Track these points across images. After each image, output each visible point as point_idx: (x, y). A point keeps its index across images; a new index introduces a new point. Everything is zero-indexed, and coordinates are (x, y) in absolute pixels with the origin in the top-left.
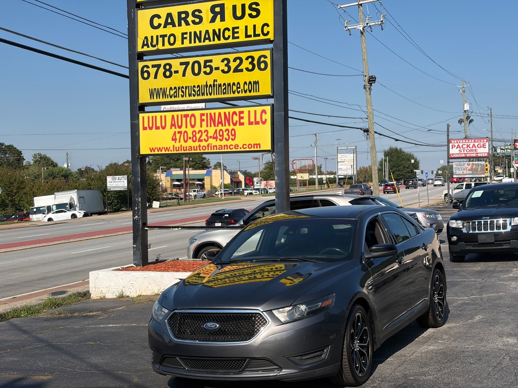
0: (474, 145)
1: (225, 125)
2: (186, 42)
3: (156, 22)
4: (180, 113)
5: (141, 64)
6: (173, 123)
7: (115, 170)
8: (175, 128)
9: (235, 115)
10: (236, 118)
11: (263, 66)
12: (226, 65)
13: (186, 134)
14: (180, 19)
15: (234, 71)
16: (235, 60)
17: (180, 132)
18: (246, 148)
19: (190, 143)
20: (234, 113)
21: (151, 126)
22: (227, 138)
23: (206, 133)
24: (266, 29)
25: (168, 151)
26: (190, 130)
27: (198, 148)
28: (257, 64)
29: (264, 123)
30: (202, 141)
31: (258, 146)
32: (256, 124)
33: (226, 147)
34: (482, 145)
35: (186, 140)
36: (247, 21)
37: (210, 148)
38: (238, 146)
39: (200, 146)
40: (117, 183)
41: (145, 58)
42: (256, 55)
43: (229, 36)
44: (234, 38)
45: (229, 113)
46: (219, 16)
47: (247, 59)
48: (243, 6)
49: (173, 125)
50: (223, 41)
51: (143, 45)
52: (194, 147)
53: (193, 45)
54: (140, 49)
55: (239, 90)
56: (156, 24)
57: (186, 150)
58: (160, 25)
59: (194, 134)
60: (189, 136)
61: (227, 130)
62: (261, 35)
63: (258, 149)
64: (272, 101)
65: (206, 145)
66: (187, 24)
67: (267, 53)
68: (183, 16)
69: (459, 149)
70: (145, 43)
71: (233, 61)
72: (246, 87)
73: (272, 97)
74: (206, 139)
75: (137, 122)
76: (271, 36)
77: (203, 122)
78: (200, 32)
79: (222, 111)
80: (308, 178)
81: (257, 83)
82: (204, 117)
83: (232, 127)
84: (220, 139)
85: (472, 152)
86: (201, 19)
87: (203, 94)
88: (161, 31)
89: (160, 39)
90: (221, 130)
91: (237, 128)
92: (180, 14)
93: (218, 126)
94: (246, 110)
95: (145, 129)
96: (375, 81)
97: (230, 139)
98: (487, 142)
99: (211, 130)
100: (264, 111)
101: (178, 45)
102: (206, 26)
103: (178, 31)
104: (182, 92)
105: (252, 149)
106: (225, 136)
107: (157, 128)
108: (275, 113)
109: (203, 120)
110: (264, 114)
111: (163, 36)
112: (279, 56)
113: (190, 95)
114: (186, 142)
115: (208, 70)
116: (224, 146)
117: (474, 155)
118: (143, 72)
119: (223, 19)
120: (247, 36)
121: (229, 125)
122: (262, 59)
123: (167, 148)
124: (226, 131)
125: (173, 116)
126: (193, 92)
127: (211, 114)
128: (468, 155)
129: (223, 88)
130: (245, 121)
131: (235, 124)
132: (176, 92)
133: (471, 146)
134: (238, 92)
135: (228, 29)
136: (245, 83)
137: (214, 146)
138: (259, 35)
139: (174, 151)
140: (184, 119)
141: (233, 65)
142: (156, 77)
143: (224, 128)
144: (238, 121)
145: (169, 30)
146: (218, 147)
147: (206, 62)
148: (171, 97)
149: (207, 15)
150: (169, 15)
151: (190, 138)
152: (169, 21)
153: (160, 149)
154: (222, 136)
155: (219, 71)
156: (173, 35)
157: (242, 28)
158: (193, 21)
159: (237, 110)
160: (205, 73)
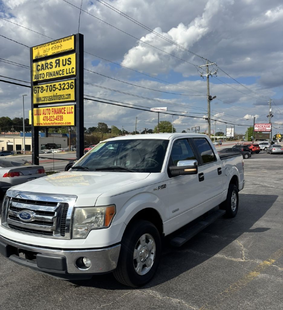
1: (60, 114)
2: (48, 76)
4: (45, 108)
5: (34, 87)
8: (44, 115)
9: (63, 109)
10: (63, 111)
11: (72, 87)
13: (47, 117)
14: (46, 67)
15: (63, 90)
16: (63, 85)
17: (45, 117)
18: (66, 124)
19: (49, 122)
21: (37, 114)
24: (73, 70)
25: (42, 125)
28: (70, 87)
29: (72, 113)
30: (52, 121)
31: (70, 123)
32: (69, 113)
36: (67, 67)
38: (64, 123)
39: (51, 123)
42: (70, 82)
43: (61, 74)
44: (63, 74)
45: (61, 108)
47: (67, 84)
48: (66, 59)
49: (43, 113)
50: (59, 76)
51: (35, 78)
53: (50, 78)
54: (34, 81)
56: (38, 69)
57: (47, 125)
58: (40, 69)
59: (50, 117)
61: (60, 116)
63: (70, 125)
64: (75, 103)
65: (54, 123)
66: (48, 69)
67: (73, 81)
68: (47, 65)
74: (54, 120)
75: (33, 112)
76: (74, 73)
77: (53, 112)
78: (52, 72)
79: (58, 107)
81: (70, 95)
82: (53, 110)
84: (58, 120)
85: (264, 129)
86: (52, 66)
87: (53, 100)
88: (40, 72)
89: (40, 76)
90: (58, 116)
91: (63, 115)
93: (57, 114)
94: (66, 107)
95: (35, 115)
99: (55, 116)
100: (72, 108)
101: (45, 78)
102: (54, 70)
103: (45, 72)
104: (46, 99)
105: (68, 125)
106: (60, 119)
107: (39, 115)
108: (76, 109)
111: (41, 74)
112: (78, 82)
113: (49, 100)
114: (47, 121)
115: (54, 89)
116: (59, 123)
118: (35, 90)
119: (59, 66)
120: (67, 73)
122: (72, 84)
125: (43, 110)
127: (55, 109)
128: (262, 130)
129: (59, 97)
130: (66, 112)
131: (63, 113)
132: (44, 99)
134: (64, 99)
135: (60, 70)
136: (66, 95)
138: (71, 73)
139: (44, 125)
141: (62, 86)
142: (38, 92)
146: (57, 124)
147: (54, 85)
148: (43, 101)
149: (54, 64)
151: (49, 119)
152: (43, 67)
153: (39, 124)
154: (58, 118)
155: (58, 89)
156: (43, 74)
157: (65, 70)
158: (50, 67)
159: (63, 107)
160: (53, 90)
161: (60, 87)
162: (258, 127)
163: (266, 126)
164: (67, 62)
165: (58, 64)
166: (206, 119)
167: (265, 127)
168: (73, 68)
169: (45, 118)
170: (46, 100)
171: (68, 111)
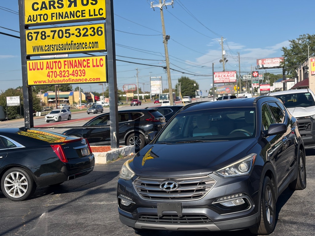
0: (228, 75)
1: (79, 67)
2: (54, 18)
3: (36, 6)
4: (51, 60)
5: (27, 32)
6: (48, 66)
7: (12, 93)
8: (49, 69)
9: (84, 62)
11: (100, 33)
12: (78, 32)
13: (55, 73)
14: (50, 5)
15: (83, 36)
16: (83, 29)
17: (52, 72)
18: (91, 81)
19: (58, 78)
20: (84, 60)
21: (34, 68)
22: (80, 75)
23: (68, 72)
24: (101, 12)
25: (45, 83)
27: (63, 81)
28: (96, 32)
29: (102, 66)
30: (65, 77)
31: (99, 79)
32: (97, 67)
33: (80, 80)
34: (232, 75)
35: (56, 76)
36: (90, 7)
37: (70, 81)
38: (87, 80)
39: (64, 80)
40: (14, 101)
41: (29, 28)
42: (96, 26)
43: (80, 16)
44: (82, 16)
45: (81, 60)
46: (73, 4)
47: (91, 29)
49: (47, 68)
50: (76, 18)
51: (28, 20)
52: (61, 80)
53: (58, 20)
54: (26, 23)
55: (86, 47)
56: (35, 8)
57: (56, 82)
58: (38, 9)
59: (61, 72)
60: (58, 74)
62: (98, 15)
63: (99, 81)
65: (68, 79)
66: (54, 8)
67: (102, 26)
68: (52, 3)
69: (219, 78)
70: (30, 19)
71: (83, 30)
72: (91, 45)
73: (106, 51)
74: (68, 76)
75: (25, 66)
76: (104, 16)
77: (66, 66)
78: (62, 13)
79: (77, 59)
80: (133, 96)
81: (97, 43)
82: (66, 63)
83: (83, 68)
84: (76, 76)
85: (227, 79)
86: (63, 5)
87: (65, 49)
88: (39, 12)
89: (39, 17)
90: (76, 70)
91: (86, 69)
92: (50, 2)
93: (74, 68)
94: (91, 58)
95: (30, 70)
96: (169, 38)
97: (82, 76)
98: (235, 73)
99: (71, 70)
100: (101, 59)
101: (49, 20)
102: (66, 9)
103: (49, 12)
105: (95, 81)
106: (79, 74)
107: (38, 69)
108: (108, 60)
109: (66, 65)
110: (101, 61)
111: (40, 15)
112: (109, 27)
113: (57, 50)
115: (68, 35)
116: (79, 80)
117: (228, 81)
118: (28, 36)
119: (75, 5)
120: (90, 15)
121: (81, 67)
122: (100, 29)
123: (44, 81)
124: (79, 71)
125: (47, 63)
126: (59, 48)
127: (70, 61)
128: (225, 81)
129: (77, 45)
130: (91, 65)
131: (84, 67)
132: (49, 48)
133: (226, 76)
134: (86, 48)
135: (79, 12)
136: (90, 43)
137: (72, 80)
138: (97, 15)
139: (48, 83)
140: (54, 64)
141: (82, 32)
142: (36, 39)
143: (78, 69)
144: (86, 64)
145: (44, 11)
146: (75, 80)
147: (66, 30)
148: (46, 51)
149: (66, 3)
150: (44, 3)
151: (58, 75)
152: (44, 6)
153: (40, 82)
154: (77, 74)
155: (75, 36)
156: (46, 14)
157: (87, 11)
158: (58, 7)
159: (86, 59)
160: (66, 37)
161: (79, 32)
164: (90, 1)
165: (73, 2)
166: (165, 68)
168: (102, 9)
170: (52, 49)
171: (95, 64)
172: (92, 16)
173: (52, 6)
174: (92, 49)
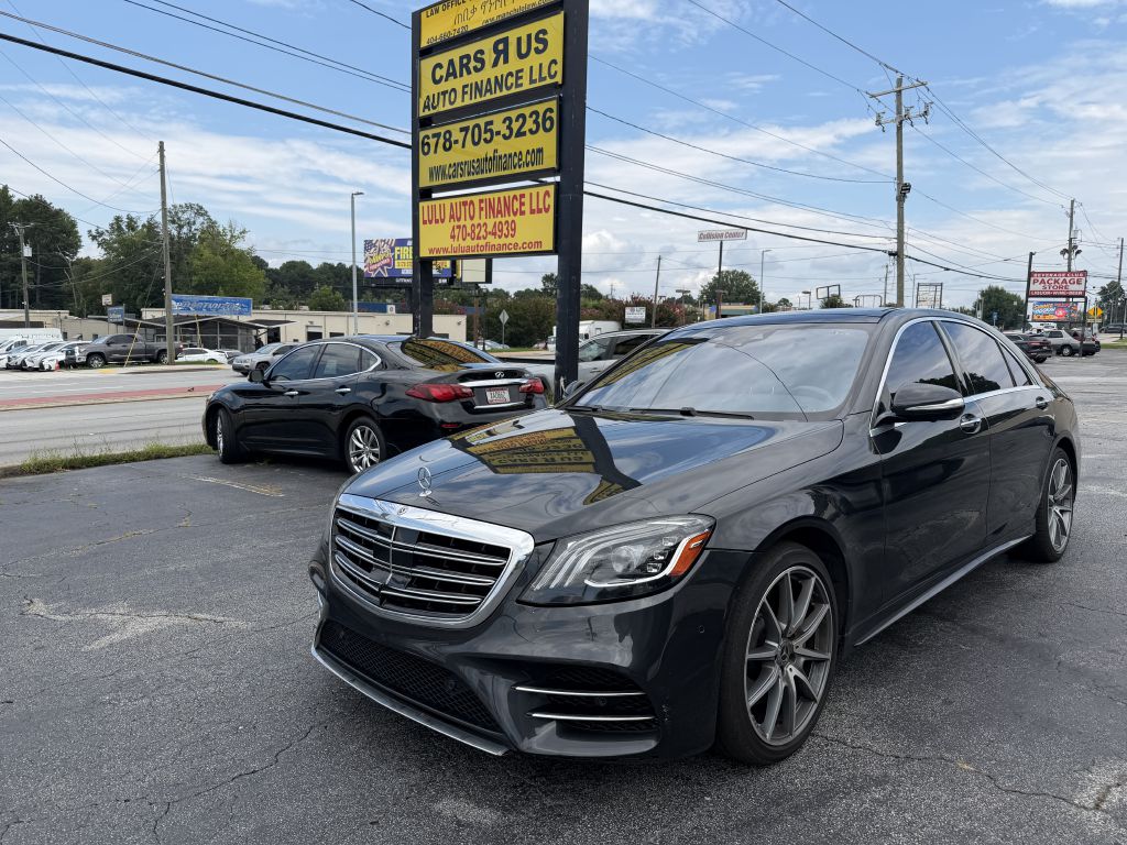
1: (505, 216)
2: (467, 97)
3: (440, 73)
4: (458, 200)
5: (422, 134)
6: (452, 214)
8: (454, 221)
9: (515, 201)
10: (516, 205)
11: (548, 124)
12: (507, 128)
13: (464, 229)
14: (462, 66)
15: (517, 136)
16: (517, 120)
17: (459, 227)
19: (469, 242)
20: (515, 197)
21: (430, 218)
22: (507, 234)
23: (485, 227)
25: (447, 252)
26: (468, 223)
27: (476, 248)
28: (541, 124)
29: (547, 210)
30: (480, 238)
31: (539, 244)
32: (537, 212)
33: (504, 247)
35: (464, 237)
36: (534, 60)
37: (488, 248)
38: (517, 245)
39: (477, 246)
41: (426, 125)
42: (541, 108)
43: (512, 85)
44: (518, 86)
45: (509, 197)
46: (502, 56)
47: (531, 116)
48: (529, 36)
49: (452, 217)
50: (505, 92)
51: (425, 107)
52: (472, 247)
53: (474, 101)
54: (422, 114)
55: (520, 163)
56: (437, 78)
57: (464, 251)
58: (442, 77)
59: (473, 228)
60: (468, 232)
61: (507, 222)
62: (548, 77)
63: (539, 249)
64: (558, 179)
65: (484, 244)
66: (469, 73)
67: (553, 105)
68: (465, 61)
69: (1043, 284)
70: (427, 104)
72: (529, 157)
73: (558, 172)
74: (485, 236)
75: (417, 214)
76: (559, 79)
77: (482, 212)
78: (482, 82)
79: (502, 195)
81: (540, 151)
82: (483, 205)
83: (512, 217)
84: (498, 235)
85: (1062, 289)
86: (482, 62)
87: (482, 172)
88: (444, 86)
89: (442, 97)
90: (500, 223)
91: (518, 218)
92: (461, 58)
93: (497, 216)
94: (527, 192)
95: (425, 222)
97: (510, 235)
99: (491, 222)
101: (459, 104)
102: (489, 73)
103: (457, 83)
104: (462, 169)
105: (533, 250)
106: (505, 231)
107: (437, 222)
108: (562, 196)
109: (482, 209)
110: (547, 197)
111: (444, 93)
113: (469, 173)
114: (464, 239)
116: (503, 245)
117: (1063, 293)
118: (423, 145)
119: (506, 61)
120: (532, 81)
121: (509, 215)
122: (548, 114)
123: (445, 248)
124: (505, 224)
125: (451, 204)
126: (472, 170)
127: (489, 199)
129: (503, 161)
130: (526, 208)
131: (515, 214)
132: (455, 170)
133: (1061, 281)
134: (520, 167)
135: (510, 74)
136: (528, 152)
137: (492, 245)
138: (545, 79)
139: (451, 252)
140: (463, 208)
141: (515, 126)
142: (435, 152)
143: (503, 220)
144: (519, 207)
145: (451, 84)
146: (496, 246)
147: (486, 124)
148: (450, 178)
149: (489, 57)
151: (469, 234)
152: (451, 70)
153: (438, 251)
154: (501, 231)
155: (501, 136)
156: (454, 90)
157: (527, 71)
158: (475, 68)
159: (518, 193)
160: (485, 140)
161: (509, 128)
162: (1043, 281)
163: (1068, 279)
164: (534, 44)
165: (501, 53)
166: (891, 254)
167: (1064, 281)
168: (554, 62)
169: (456, 231)
170: (460, 172)
172: (535, 81)
173: (464, 70)
174: (531, 168)
